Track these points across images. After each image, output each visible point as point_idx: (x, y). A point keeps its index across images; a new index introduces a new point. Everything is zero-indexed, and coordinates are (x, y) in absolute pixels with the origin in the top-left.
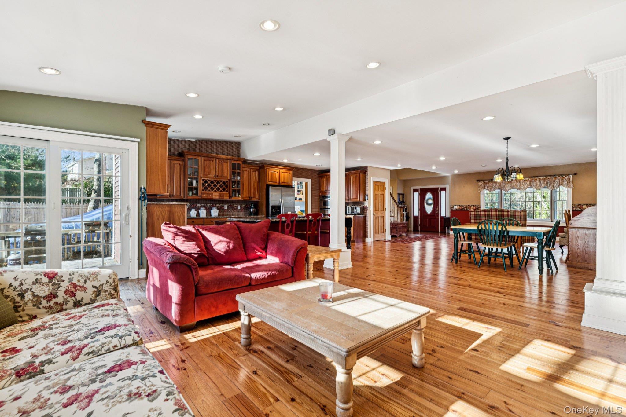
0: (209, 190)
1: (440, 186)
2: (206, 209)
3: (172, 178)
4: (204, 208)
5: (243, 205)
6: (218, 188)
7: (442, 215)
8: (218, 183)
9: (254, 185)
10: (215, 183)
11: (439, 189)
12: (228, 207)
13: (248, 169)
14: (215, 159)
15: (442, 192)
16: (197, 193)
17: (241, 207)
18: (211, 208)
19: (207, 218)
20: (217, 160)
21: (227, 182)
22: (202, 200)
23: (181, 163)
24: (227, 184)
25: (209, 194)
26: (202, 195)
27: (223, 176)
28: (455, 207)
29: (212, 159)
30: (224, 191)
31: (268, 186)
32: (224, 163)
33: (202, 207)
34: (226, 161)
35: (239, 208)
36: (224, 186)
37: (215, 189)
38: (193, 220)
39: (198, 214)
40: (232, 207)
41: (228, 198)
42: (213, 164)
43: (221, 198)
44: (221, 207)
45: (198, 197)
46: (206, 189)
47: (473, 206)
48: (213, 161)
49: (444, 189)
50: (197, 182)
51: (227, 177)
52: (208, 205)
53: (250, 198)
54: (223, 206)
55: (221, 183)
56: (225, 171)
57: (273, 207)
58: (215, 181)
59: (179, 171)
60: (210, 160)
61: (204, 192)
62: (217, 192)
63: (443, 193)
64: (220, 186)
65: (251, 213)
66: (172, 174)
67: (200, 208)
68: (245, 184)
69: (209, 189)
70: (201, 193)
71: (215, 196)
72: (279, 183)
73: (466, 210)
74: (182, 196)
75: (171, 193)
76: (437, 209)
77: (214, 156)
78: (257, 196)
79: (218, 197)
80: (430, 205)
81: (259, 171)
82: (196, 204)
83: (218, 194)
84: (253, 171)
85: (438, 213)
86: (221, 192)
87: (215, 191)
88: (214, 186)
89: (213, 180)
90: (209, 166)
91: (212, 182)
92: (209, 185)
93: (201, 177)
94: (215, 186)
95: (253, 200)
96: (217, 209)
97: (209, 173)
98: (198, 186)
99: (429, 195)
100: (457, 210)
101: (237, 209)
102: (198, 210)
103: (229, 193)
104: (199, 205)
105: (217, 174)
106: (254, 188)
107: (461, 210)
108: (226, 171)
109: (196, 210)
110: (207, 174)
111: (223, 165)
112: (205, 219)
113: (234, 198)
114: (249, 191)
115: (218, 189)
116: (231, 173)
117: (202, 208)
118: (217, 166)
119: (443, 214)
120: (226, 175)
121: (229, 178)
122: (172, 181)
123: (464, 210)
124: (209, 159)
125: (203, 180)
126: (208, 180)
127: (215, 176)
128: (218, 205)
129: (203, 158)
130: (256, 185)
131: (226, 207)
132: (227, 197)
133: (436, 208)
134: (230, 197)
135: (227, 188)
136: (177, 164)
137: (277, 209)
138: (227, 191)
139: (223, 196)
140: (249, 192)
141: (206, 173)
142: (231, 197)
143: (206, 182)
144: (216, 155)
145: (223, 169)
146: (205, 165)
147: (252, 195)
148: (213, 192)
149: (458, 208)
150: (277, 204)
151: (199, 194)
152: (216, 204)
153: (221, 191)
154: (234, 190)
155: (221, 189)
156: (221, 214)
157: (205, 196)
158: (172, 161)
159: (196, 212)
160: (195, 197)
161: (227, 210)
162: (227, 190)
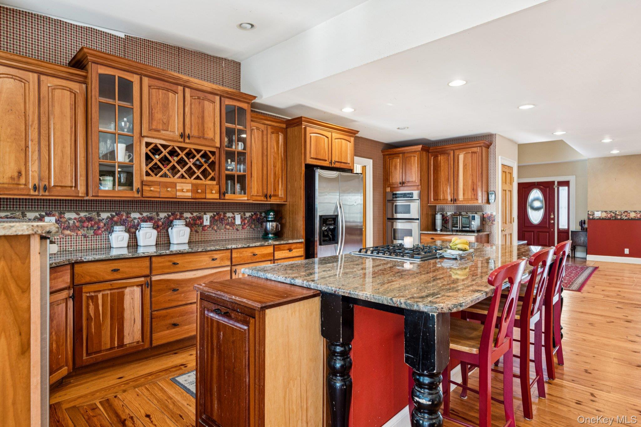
0: (165, 175)
1: (556, 179)
2: (156, 227)
3: (44, 132)
4: (150, 224)
5: (248, 215)
6: (190, 168)
7: (560, 227)
8: (190, 155)
9: (275, 166)
10: (182, 155)
11: (556, 183)
12: (212, 219)
13: (262, 127)
14: (180, 88)
15: (561, 188)
16: (129, 183)
17: (243, 219)
18: (169, 224)
19: (160, 255)
20: (187, 90)
21: (213, 153)
22: (145, 202)
23: (75, 86)
24: (212, 158)
25: (166, 185)
26: (145, 188)
27: (202, 137)
28: (598, 215)
29: (174, 87)
30: (206, 177)
31: (310, 170)
32: (206, 103)
33: (145, 220)
34: (210, 96)
35: (238, 221)
36: (206, 166)
37: (182, 171)
38: (115, 265)
39: (133, 244)
40: (221, 220)
41: (217, 196)
42: (175, 100)
43: (198, 196)
44: (194, 219)
45: (133, 195)
46: (155, 169)
47: (635, 212)
48: (175, 92)
49: (566, 183)
50: (129, 148)
51: (213, 140)
52: (162, 215)
53: (266, 196)
54: (201, 218)
55: (198, 156)
56: (209, 124)
57: (325, 220)
58: (182, 149)
59: (68, 112)
60: (168, 90)
61: (149, 178)
62: (189, 180)
63: (563, 191)
64: (194, 164)
65: (266, 233)
66: (44, 119)
67: (138, 224)
68: (254, 161)
69: (165, 170)
70: (143, 183)
71: (182, 191)
72: (331, 163)
73: (621, 219)
74: (81, 189)
75: (40, 179)
76: (552, 217)
77: (179, 79)
78: (281, 193)
79: (189, 194)
80: (538, 209)
81: (285, 132)
82: (128, 214)
83: (189, 187)
84: (272, 133)
85: (554, 223)
86: (198, 181)
87: (182, 177)
88: (179, 162)
89: (176, 145)
90: (165, 107)
91: (173, 153)
92: (165, 160)
93: (141, 136)
94: (182, 162)
95: (273, 201)
96: (187, 225)
97: (166, 125)
98: (131, 161)
99: (536, 194)
100: (600, 219)
101: (233, 224)
102: (132, 230)
103: (219, 184)
104: (135, 215)
105: (187, 132)
106: (275, 174)
107: (609, 219)
108: (211, 125)
109: (128, 231)
110: (160, 127)
111: (203, 108)
112: (154, 259)
113: (229, 197)
114: (264, 180)
115: (190, 172)
116: (224, 130)
117: (143, 224)
118: (187, 109)
119: (563, 225)
120: (210, 135)
121: (218, 145)
122: (44, 143)
123: (616, 219)
124: (167, 85)
125: (148, 144)
126: (163, 146)
127: (182, 135)
128: (187, 215)
129: (146, 80)
130: (279, 165)
131: (207, 220)
132: (213, 195)
133: (550, 215)
134: (222, 194)
135: (213, 170)
136: (63, 88)
137: (331, 225)
138: (213, 179)
139: (204, 192)
140: (265, 182)
141: (155, 123)
142: (224, 194)
143: (156, 150)
144: (185, 77)
145: (203, 117)
146: (154, 100)
147: (271, 192)
148: (176, 179)
149: (604, 215)
150: (331, 213)
151: (136, 184)
152: (182, 213)
153: (198, 178)
154: (230, 177)
155: (198, 173)
156: (196, 238)
157: (153, 192)
158: (43, 77)
159: (127, 235)
160: (123, 193)
161: (210, 226)
162: (212, 174)
